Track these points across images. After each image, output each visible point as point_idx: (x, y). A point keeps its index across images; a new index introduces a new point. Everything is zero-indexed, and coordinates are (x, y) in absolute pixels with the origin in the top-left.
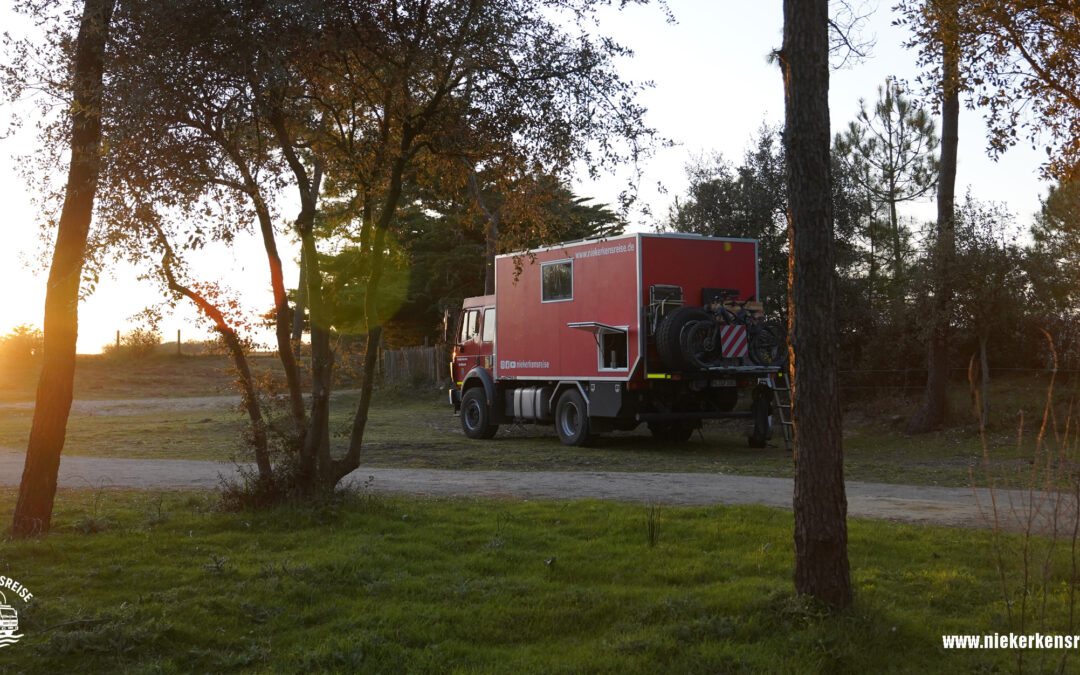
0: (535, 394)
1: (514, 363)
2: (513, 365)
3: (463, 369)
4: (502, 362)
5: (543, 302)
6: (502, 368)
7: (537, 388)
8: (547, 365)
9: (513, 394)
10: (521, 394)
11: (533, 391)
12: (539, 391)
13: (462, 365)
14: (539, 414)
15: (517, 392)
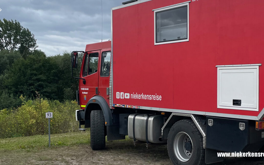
0: (147, 121)
1: (128, 94)
2: (127, 96)
3: (85, 96)
4: (118, 93)
5: (155, 44)
6: (118, 97)
7: (149, 116)
8: (159, 98)
9: (127, 118)
10: (134, 119)
11: (145, 118)
12: (151, 119)
13: (85, 93)
14: (151, 138)
15: (131, 117)
